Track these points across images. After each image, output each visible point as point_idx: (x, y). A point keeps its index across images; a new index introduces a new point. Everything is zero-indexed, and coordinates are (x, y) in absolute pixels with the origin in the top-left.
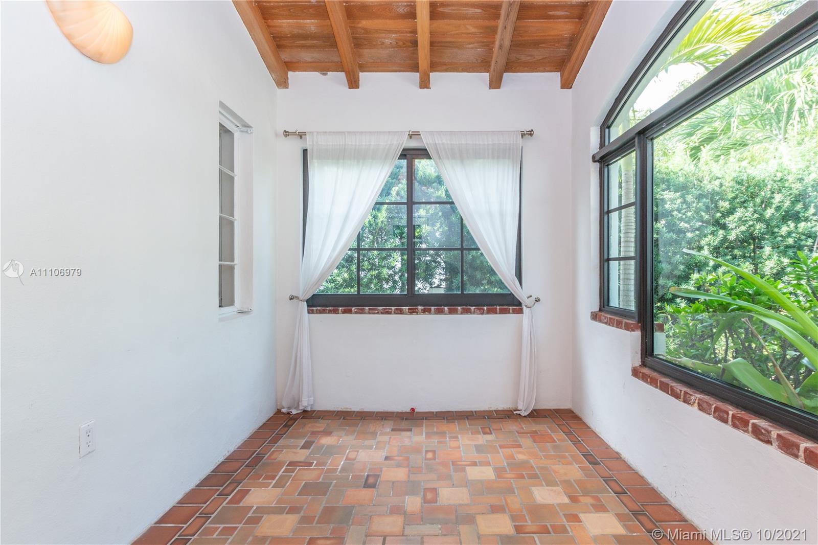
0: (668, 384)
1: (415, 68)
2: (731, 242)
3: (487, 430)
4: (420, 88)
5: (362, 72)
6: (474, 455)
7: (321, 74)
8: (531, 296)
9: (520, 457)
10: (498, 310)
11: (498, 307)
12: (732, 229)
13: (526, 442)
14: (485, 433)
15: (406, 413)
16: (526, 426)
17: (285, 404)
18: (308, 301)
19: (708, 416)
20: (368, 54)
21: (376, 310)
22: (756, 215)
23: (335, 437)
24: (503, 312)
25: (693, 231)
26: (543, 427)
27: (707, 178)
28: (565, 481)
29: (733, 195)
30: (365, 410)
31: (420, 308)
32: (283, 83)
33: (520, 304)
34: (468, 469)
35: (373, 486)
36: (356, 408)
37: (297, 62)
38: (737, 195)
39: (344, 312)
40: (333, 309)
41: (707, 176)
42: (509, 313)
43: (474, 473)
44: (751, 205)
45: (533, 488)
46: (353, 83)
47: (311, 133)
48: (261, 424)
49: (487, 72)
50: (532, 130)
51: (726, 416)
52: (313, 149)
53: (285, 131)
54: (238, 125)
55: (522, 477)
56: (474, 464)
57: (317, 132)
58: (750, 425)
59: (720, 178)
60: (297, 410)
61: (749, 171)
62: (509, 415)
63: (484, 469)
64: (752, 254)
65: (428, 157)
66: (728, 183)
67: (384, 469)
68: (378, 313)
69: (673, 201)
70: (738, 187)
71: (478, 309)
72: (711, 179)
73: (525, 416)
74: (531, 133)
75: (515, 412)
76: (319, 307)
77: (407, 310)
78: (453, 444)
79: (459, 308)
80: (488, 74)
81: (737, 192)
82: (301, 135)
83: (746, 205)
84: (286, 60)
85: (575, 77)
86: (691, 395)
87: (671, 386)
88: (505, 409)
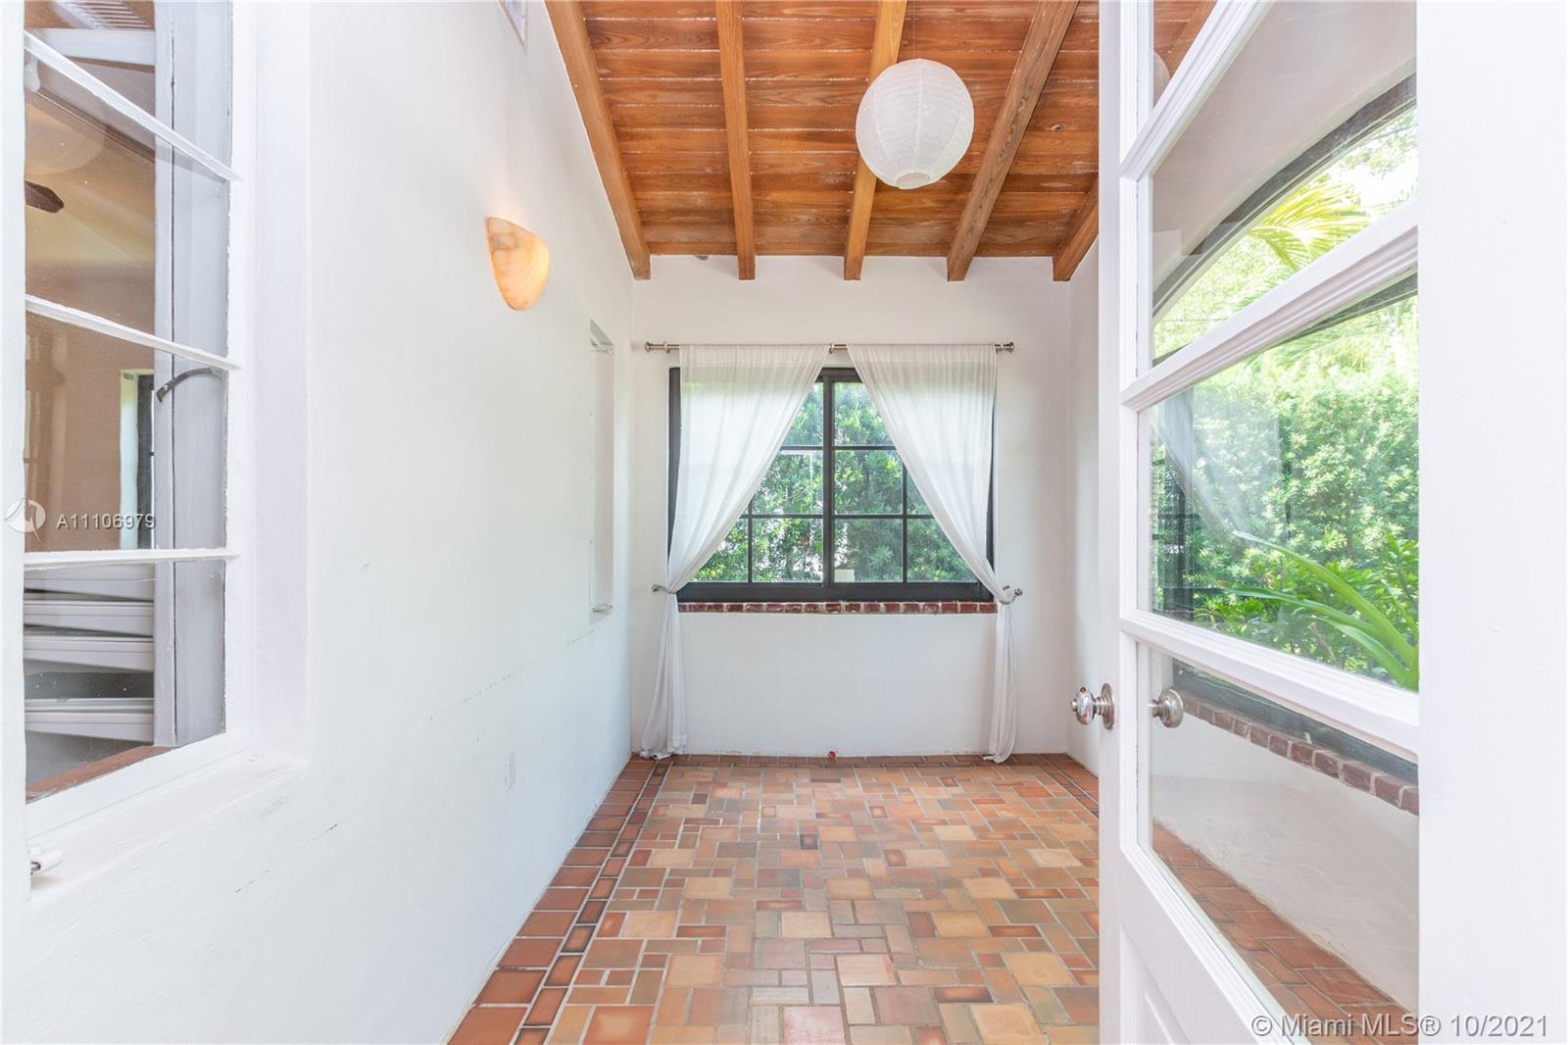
0: (1211, 711)
1: (840, 249)
2: (1310, 497)
3: (950, 781)
4: (845, 279)
5: (759, 255)
6: (940, 813)
7: (698, 257)
8: (1008, 587)
9: (1005, 814)
10: (959, 607)
11: (959, 604)
12: (1311, 479)
13: (1010, 795)
14: (947, 785)
15: (822, 758)
16: (1006, 776)
17: (645, 746)
18: (678, 593)
19: (1264, 749)
20: (771, 232)
21: (779, 606)
22: (1349, 457)
23: (735, 790)
24: (967, 609)
25: (1246, 482)
26: (1031, 778)
27: (1271, 396)
28: (1073, 842)
29: (1314, 424)
30: (762, 755)
31: (843, 604)
32: (642, 271)
33: (990, 597)
34: (936, 828)
35: (814, 847)
36: (747, 751)
37: (666, 243)
38: (1321, 423)
39: (732, 609)
40: (715, 606)
41: (1271, 392)
42: (975, 611)
43: (946, 833)
44: (1342, 440)
45: (1031, 850)
46: (747, 272)
47: (686, 346)
48: (619, 773)
49: (944, 256)
50: (1012, 344)
51: (1284, 747)
52: (688, 368)
53: (648, 344)
54: (596, 341)
55: (1014, 838)
56: (944, 823)
57: (695, 345)
58: (1314, 756)
59: (1292, 398)
60: (663, 754)
61: (1340, 386)
62: (977, 761)
63: (960, 828)
64: (1343, 517)
65: (857, 379)
66: (1306, 406)
67: (820, 828)
68: (781, 611)
69: (1217, 433)
70: (1323, 410)
71: (929, 605)
72: (1279, 397)
73: (1000, 764)
74: (1009, 347)
75: (985, 758)
76: (692, 601)
77: (824, 607)
78: (905, 798)
79: (901, 604)
80: (945, 259)
81: (1320, 420)
82: (671, 349)
83: (1333, 439)
84: (651, 240)
85: (1075, 267)
86: (1244, 724)
87: (1216, 713)
88: (970, 753)
